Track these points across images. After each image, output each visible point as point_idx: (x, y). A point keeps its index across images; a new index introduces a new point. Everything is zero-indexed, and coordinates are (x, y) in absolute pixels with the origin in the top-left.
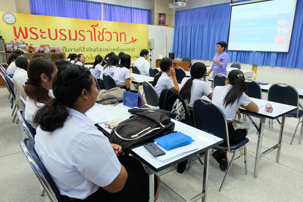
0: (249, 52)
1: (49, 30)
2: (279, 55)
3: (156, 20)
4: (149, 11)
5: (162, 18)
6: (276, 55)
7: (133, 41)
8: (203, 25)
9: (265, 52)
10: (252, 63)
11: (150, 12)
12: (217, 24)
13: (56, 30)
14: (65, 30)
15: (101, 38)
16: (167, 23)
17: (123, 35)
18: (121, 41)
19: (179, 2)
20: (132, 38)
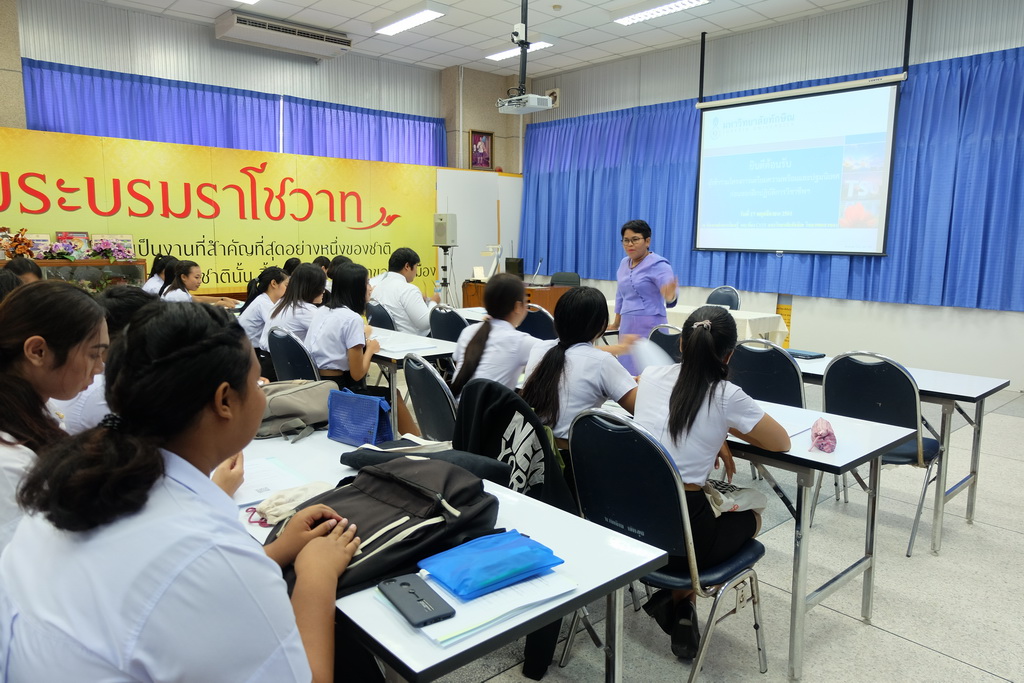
0: (763, 254)
1: (91, 182)
2: (855, 263)
3: (461, 152)
4: (440, 122)
5: (481, 147)
6: (846, 261)
7: (385, 222)
8: (616, 168)
9: (812, 254)
10: (775, 290)
11: (441, 128)
12: (658, 164)
13: (116, 183)
14: (147, 183)
15: (275, 209)
16: (497, 163)
17: (351, 202)
18: (343, 219)
19: (531, 96)
20: (383, 210)
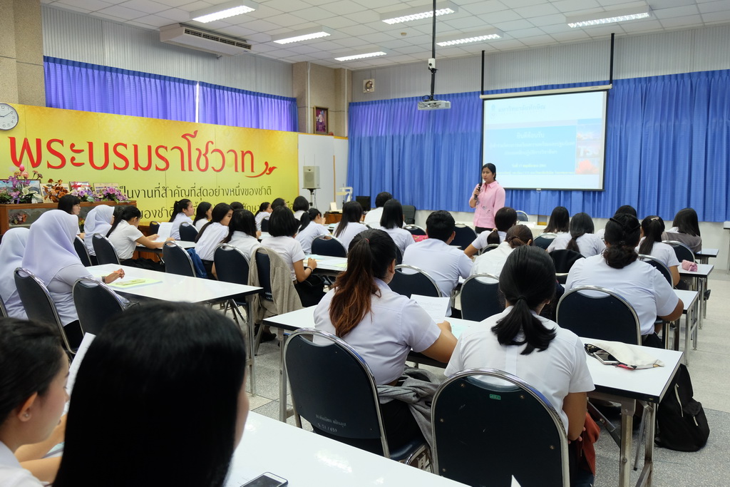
0: (528, 191)
1: (91, 145)
2: (586, 195)
3: (309, 122)
4: (293, 100)
5: (321, 118)
6: (580, 194)
7: (268, 172)
8: (421, 135)
9: (560, 191)
10: (536, 213)
11: (294, 105)
12: (453, 133)
13: (106, 145)
14: (125, 146)
15: (203, 166)
16: (331, 129)
17: (248, 157)
18: (243, 171)
20: (266, 164)
